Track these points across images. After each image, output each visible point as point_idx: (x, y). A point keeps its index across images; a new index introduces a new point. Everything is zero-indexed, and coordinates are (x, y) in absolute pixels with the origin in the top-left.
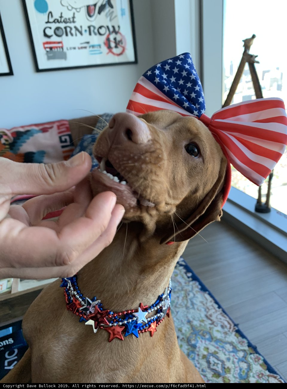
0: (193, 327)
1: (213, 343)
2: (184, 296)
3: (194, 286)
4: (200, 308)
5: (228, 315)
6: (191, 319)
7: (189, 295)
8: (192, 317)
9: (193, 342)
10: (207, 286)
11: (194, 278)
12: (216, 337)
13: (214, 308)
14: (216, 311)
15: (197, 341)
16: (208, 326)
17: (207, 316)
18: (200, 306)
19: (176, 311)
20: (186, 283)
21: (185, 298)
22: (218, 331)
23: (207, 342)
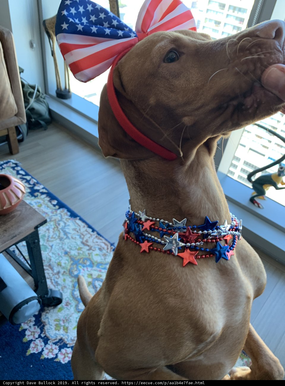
0: (72, 258)
1: (95, 268)
2: (55, 227)
3: (62, 214)
4: (74, 236)
5: (103, 237)
6: (68, 250)
7: (59, 224)
8: (68, 248)
9: (76, 273)
10: (76, 211)
11: (61, 205)
12: (96, 262)
13: (89, 233)
14: (91, 235)
15: (80, 270)
16: (87, 252)
17: (82, 243)
18: (74, 234)
19: (50, 246)
20: (52, 212)
21: (56, 229)
22: (97, 255)
23: (89, 269)
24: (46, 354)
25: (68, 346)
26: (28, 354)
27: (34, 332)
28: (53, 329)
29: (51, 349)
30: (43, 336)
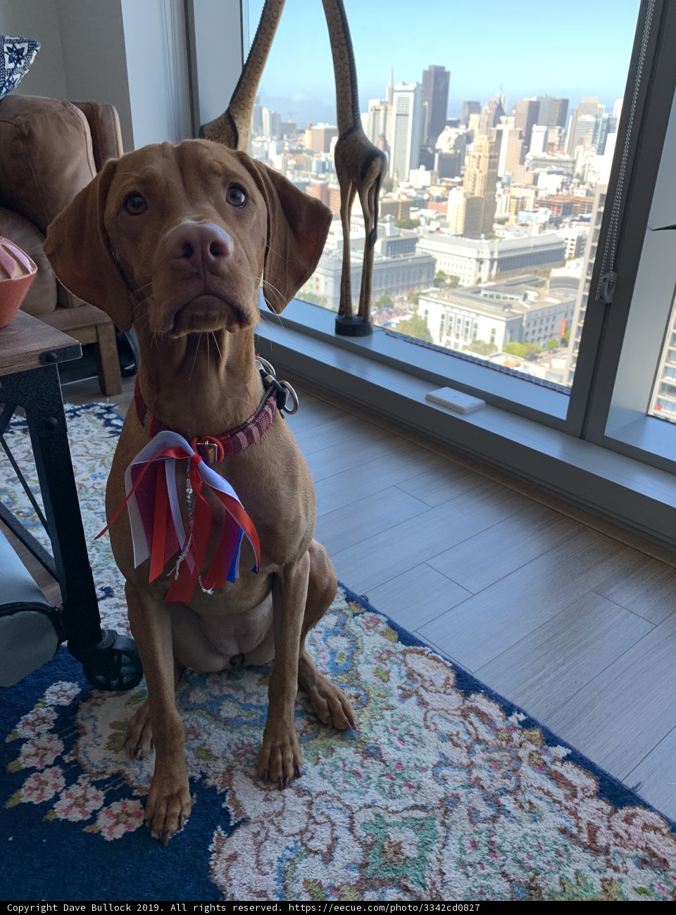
24: (63, 810)
25: (135, 793)
26: (10, 804)
27: (45, 749)
28: (102, 747)
29: (81, 797)
30: (67, 761)
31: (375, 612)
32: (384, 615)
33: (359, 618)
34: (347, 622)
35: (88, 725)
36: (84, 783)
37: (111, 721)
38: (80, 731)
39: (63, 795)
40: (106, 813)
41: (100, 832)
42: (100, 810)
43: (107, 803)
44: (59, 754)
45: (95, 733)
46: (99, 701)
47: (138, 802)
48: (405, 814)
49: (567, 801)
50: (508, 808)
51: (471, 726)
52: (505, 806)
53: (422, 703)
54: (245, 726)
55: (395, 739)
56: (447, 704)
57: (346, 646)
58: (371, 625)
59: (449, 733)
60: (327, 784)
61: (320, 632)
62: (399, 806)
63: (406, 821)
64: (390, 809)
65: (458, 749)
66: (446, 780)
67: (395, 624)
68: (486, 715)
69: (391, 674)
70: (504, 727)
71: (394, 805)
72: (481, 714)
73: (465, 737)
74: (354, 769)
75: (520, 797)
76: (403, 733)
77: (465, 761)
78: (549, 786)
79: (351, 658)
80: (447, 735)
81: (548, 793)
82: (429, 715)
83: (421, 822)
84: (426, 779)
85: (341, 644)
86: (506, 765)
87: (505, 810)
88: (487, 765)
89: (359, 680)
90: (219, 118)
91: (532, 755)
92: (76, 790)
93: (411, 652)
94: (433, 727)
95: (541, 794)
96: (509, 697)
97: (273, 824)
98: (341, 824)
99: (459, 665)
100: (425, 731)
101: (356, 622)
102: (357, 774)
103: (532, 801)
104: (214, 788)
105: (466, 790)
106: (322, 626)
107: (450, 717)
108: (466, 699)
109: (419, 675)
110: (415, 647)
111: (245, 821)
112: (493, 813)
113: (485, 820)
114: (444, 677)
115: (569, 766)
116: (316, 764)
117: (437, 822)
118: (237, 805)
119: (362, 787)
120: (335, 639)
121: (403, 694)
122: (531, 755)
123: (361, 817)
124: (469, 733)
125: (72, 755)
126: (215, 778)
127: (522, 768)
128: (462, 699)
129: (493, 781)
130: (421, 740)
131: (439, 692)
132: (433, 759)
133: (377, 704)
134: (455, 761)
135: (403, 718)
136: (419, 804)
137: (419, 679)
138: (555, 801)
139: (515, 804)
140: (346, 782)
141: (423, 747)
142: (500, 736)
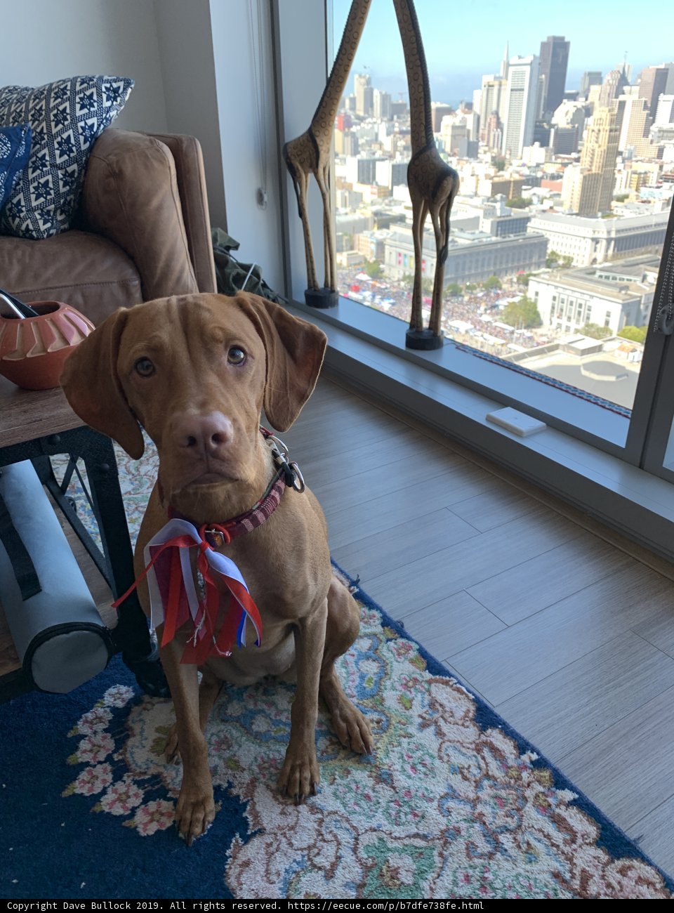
24: (108, 804)
25: (170, 795)
26: (66, 793)
27: (99, 746)
28: (146, 749)
29: (124, 793)
30: (116, 760)
31: (408, 638)
32: (416, 643)
33: (391, 644)
34: (380, 647)
35: (137, 728)
36: (129, 781)
37: (157, 726)
38: (130, 733)
39: (109, 790)
40: (143, 810)
41: (136, 827)
42: (138, 807)
43: (145, 801)
44: (110, 752)
45: (142, 736)
46: (149, 706)
47: (171, 803)
48: (406, 842)
49: (566, 846)
50: (505, 847)
51: (483, 761)
52: (503, 844)
53: (439, 733)
54: (272, 741)
55: (408, 767)
56: (463, 737)
57: (376, 670)
58: (402, 651)
59: (460, 766)
60: (338, 804)
61: (353, 655)
62: (402, 833)
63: (406, 848)
64: (393, 835)
65: (467, 783)
66: (449, 812)
67: (426, 652)
68: (500, 751)
69: (414, 702)
70: (516, 765)
71: (398, 831)
72: (494, 749)
73: (474, 771)
74: (366, 792)
75: (519, 837)
76: (416, 761)
77: (472, 796)
78: (550, 829)
79: (378, 683)
80: (459, 767)
81: (548, 836)
82: (444, 746)
83: (421, 851)
84: (431, 810)
85: (371, 668)
86: (511, 804)
87: (502, 848)
88: (492, 801)
89: (383, 705)
90: (302, 136)
91: (539, 796)
92: (120, 786)
93: (437, 681)
94: (446, 758)
95: (540, 836)
96: (525, 734)
97: (285, 837)
98: (346, 844)
99: (481, 698)
100: (437, 762)
101: (388, 647)
102: (367, 797)
103: (530, 842)
104: (238, 796)
105: (468, 824)
106: (356, 649)
107: (464, 750)
108: (482, 733)
109: (441, 705)
110: (441, 677)
111: (261, 832)
112: (490, 850)
113: (481, 856)
114: (464, 709)
115: (574, 811)
116: (331, 784)
117: (435, 853)
118: (256, 816)
119: (371, 811)
120: (366, 663)
121: (422, 723)
122: (537, 796)
123: (366, 839)
124: (480, 769)
125: (121, 754)
126: (240, 788)
127: (527, 809)
128: (478, 733)
129: (495, 817)
130: (432, 771)
131: (457, 724)
132: (441, 790)
133: (396, 731)
134: (462, 794)
135: (419, 747)
136: (421, 833)
137: (440, 709)
138: (553, 845)
139: (513, 843)
140: (356, 804)
141: (434, 778)
142: (510, 774)
